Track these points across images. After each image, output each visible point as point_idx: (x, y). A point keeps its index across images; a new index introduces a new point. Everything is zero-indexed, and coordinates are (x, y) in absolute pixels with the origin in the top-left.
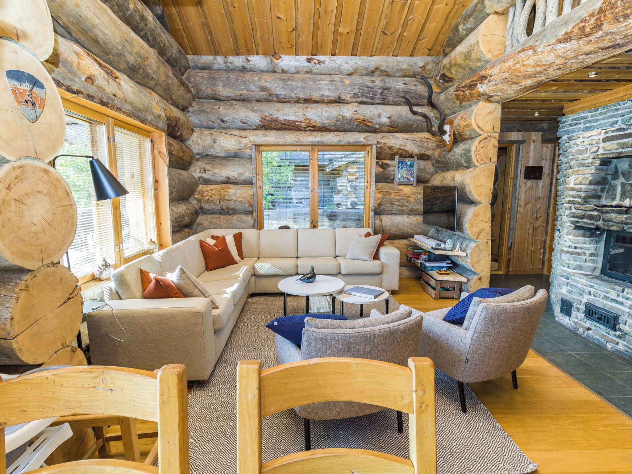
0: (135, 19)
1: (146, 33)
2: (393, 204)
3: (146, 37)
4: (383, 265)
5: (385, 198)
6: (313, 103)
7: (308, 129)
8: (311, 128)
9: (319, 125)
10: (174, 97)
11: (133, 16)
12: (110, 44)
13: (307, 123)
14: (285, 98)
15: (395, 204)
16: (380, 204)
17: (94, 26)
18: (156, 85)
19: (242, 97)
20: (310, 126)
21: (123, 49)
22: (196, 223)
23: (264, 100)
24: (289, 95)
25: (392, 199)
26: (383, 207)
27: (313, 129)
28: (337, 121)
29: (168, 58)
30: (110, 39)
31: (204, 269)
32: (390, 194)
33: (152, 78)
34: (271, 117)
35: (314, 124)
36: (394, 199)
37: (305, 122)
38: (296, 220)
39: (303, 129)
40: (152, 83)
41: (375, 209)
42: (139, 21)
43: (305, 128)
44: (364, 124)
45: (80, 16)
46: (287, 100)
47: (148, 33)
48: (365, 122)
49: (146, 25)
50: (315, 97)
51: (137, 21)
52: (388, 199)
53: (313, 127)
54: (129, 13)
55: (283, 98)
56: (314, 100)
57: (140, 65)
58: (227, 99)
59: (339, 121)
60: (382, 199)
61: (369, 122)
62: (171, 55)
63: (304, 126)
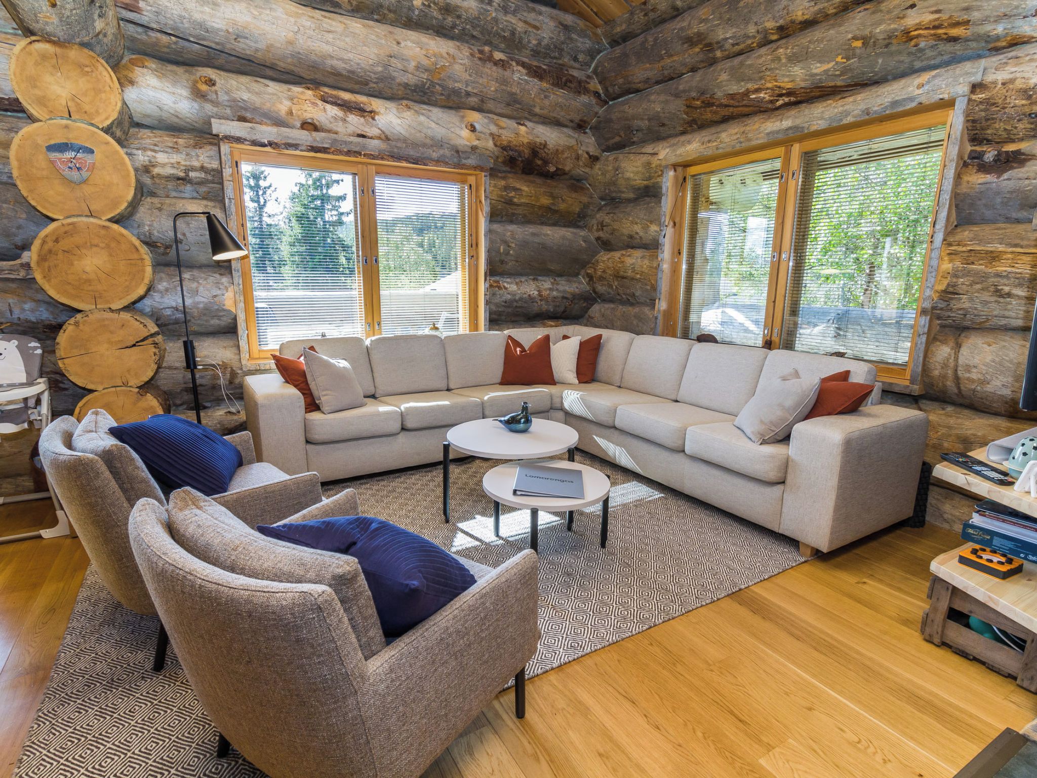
0: (433, 17)
1: (464, 29)
2: (998, 293)
3: (467, 35)
4: (786, 465)
5: (967, 273)
6: (801, 30)
7: (780, 102)
8: (787, 100)
9: (803, 84)
10: (537, 110)
11: (426, 15)
12: (359, 70)
13: (772, 89)
14: (737, 44)
15: (1009, 295)
16: (949, 294)
17: (325, 57)
18: (482, 101)
19: (666, 72)
20: (781, 95)
21: (386, 69)
22: (587, 316)
23: (703, 65)
24: (742, 33)
25: (998, 275)
26: (964, 303)
27: (792, 99)
28: (848, 59)
29: (532, 50)
30: (358, 64)
31: (499, 380)
32: (994, 257)
33: (468, 94)
34: (703, 98)
35: (790, 86)
36: (1007, 277)
37: (767, 89)
38: (842, 333)
39: (770, 106)
40: (473, 100)
41: (934, 308)
42: (440, 17)
43: (771, 102)
44: (938, 38)
45: (299, 53)
46: (742, 46)
47: (468, 27)
48: (940, 31)
49: (459, 17)
50: (800, 13)
51: (436, 19)
52: (982, 278)
53: (790, 93)
54: (417, 12)
55: (733, 45)
56: (801, 23)
57: (432, 82)
58: (647, 86)
59: (854, 56)
60: (956, 276)
61: (957, 24)
62: (539, 44)
63: (767, 98)
